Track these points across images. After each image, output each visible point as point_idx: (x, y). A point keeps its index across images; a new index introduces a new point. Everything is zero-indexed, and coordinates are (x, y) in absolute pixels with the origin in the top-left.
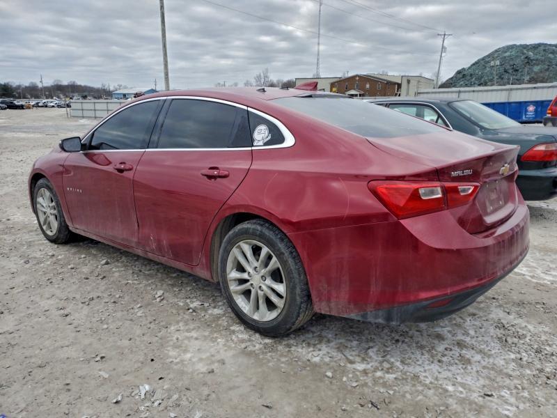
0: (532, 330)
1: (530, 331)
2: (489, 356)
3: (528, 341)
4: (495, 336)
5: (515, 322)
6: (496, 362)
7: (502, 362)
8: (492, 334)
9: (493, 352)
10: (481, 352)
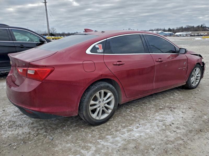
0: (9, 132)
1: (9, 131)
2: (12, 117)
3: (6, 127)
4: (17, 122)
5: (17, 131)
6: (9, 117)
7: (8, 117)
8: (18, 122)
9: (13, 118)
10: (16, 116)
